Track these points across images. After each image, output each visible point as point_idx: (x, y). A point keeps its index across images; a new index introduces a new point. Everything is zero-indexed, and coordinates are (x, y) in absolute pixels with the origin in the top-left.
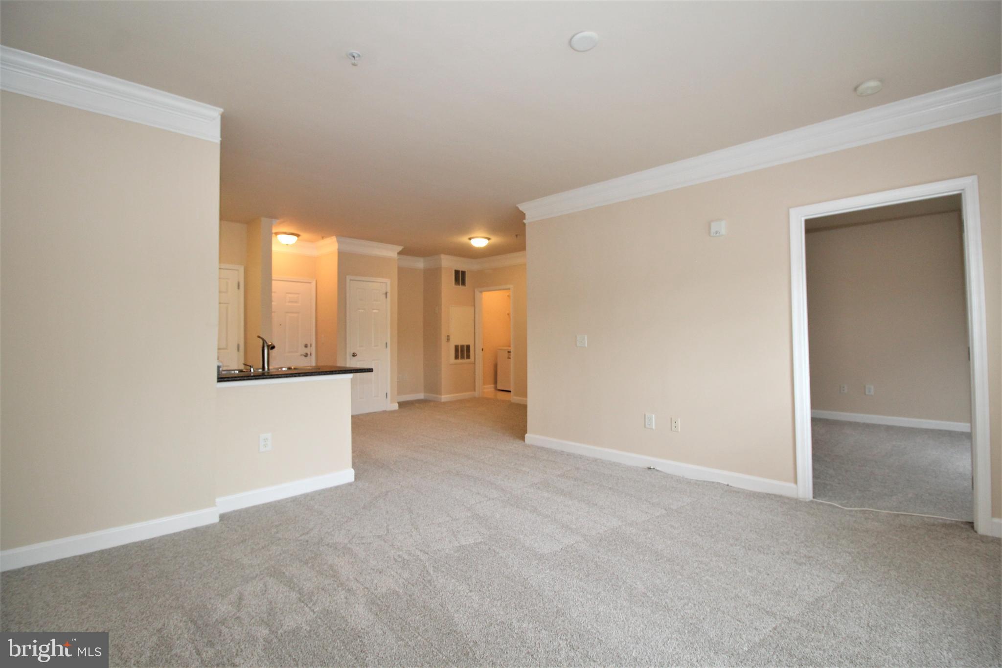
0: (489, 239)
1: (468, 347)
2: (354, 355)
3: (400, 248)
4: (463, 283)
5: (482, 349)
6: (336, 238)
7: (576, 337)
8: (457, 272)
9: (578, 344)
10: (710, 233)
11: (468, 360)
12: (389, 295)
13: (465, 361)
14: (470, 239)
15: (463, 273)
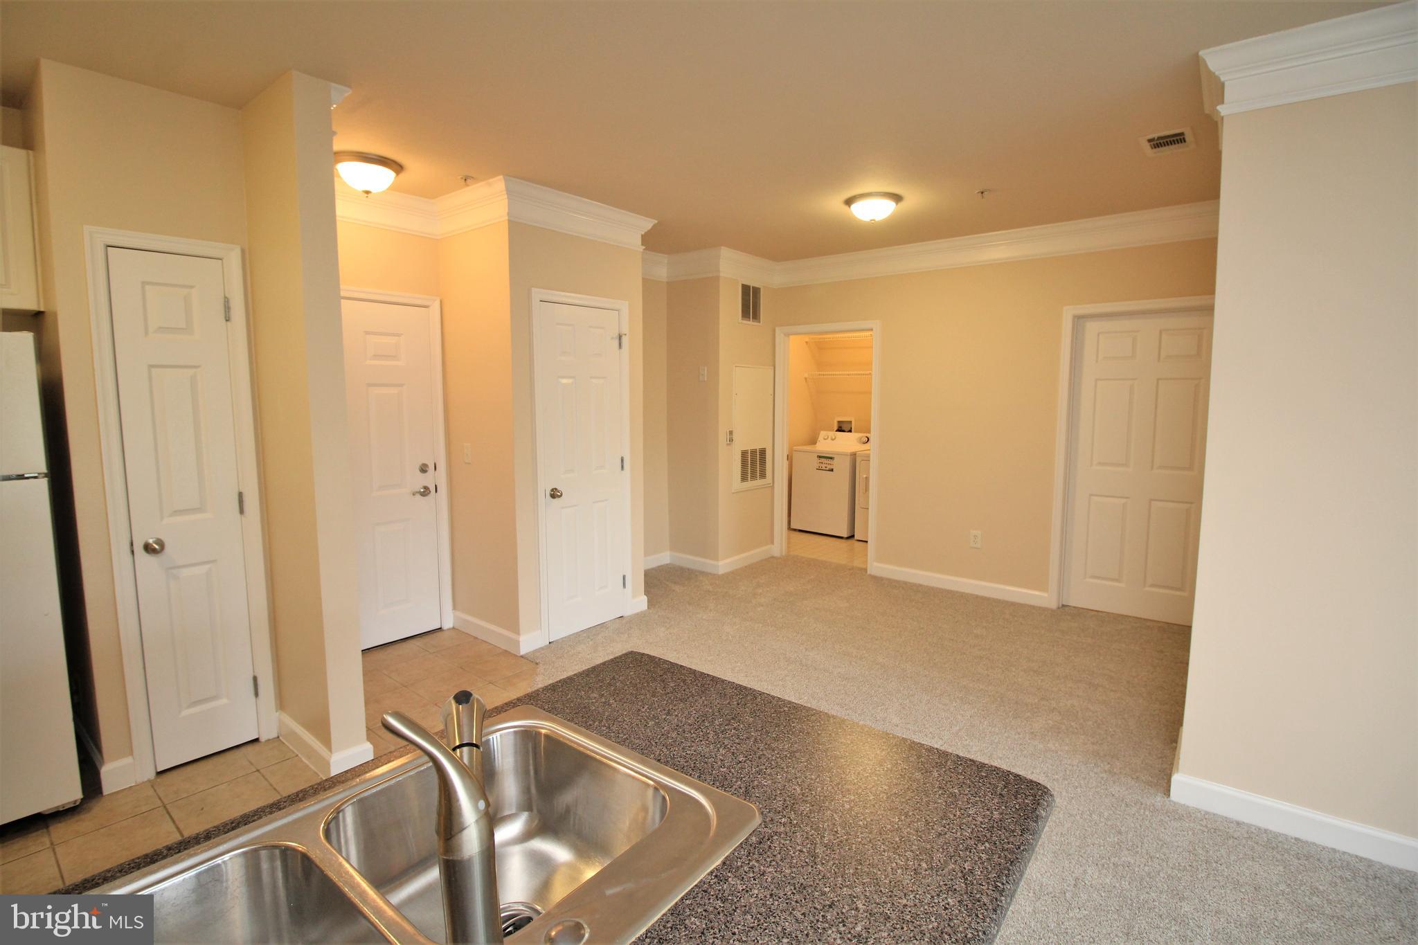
0: (897, 198)
1: (763, 454)
2: (555, 494)
3: (647, 224)
4: (756, 317)
5: (787, 457)
6: (506, 181)
8: (746, 289)
11: (763, 481)
12: (625, 340)
13: (759, 482)
14: (849, 202)
15: (756, 291)
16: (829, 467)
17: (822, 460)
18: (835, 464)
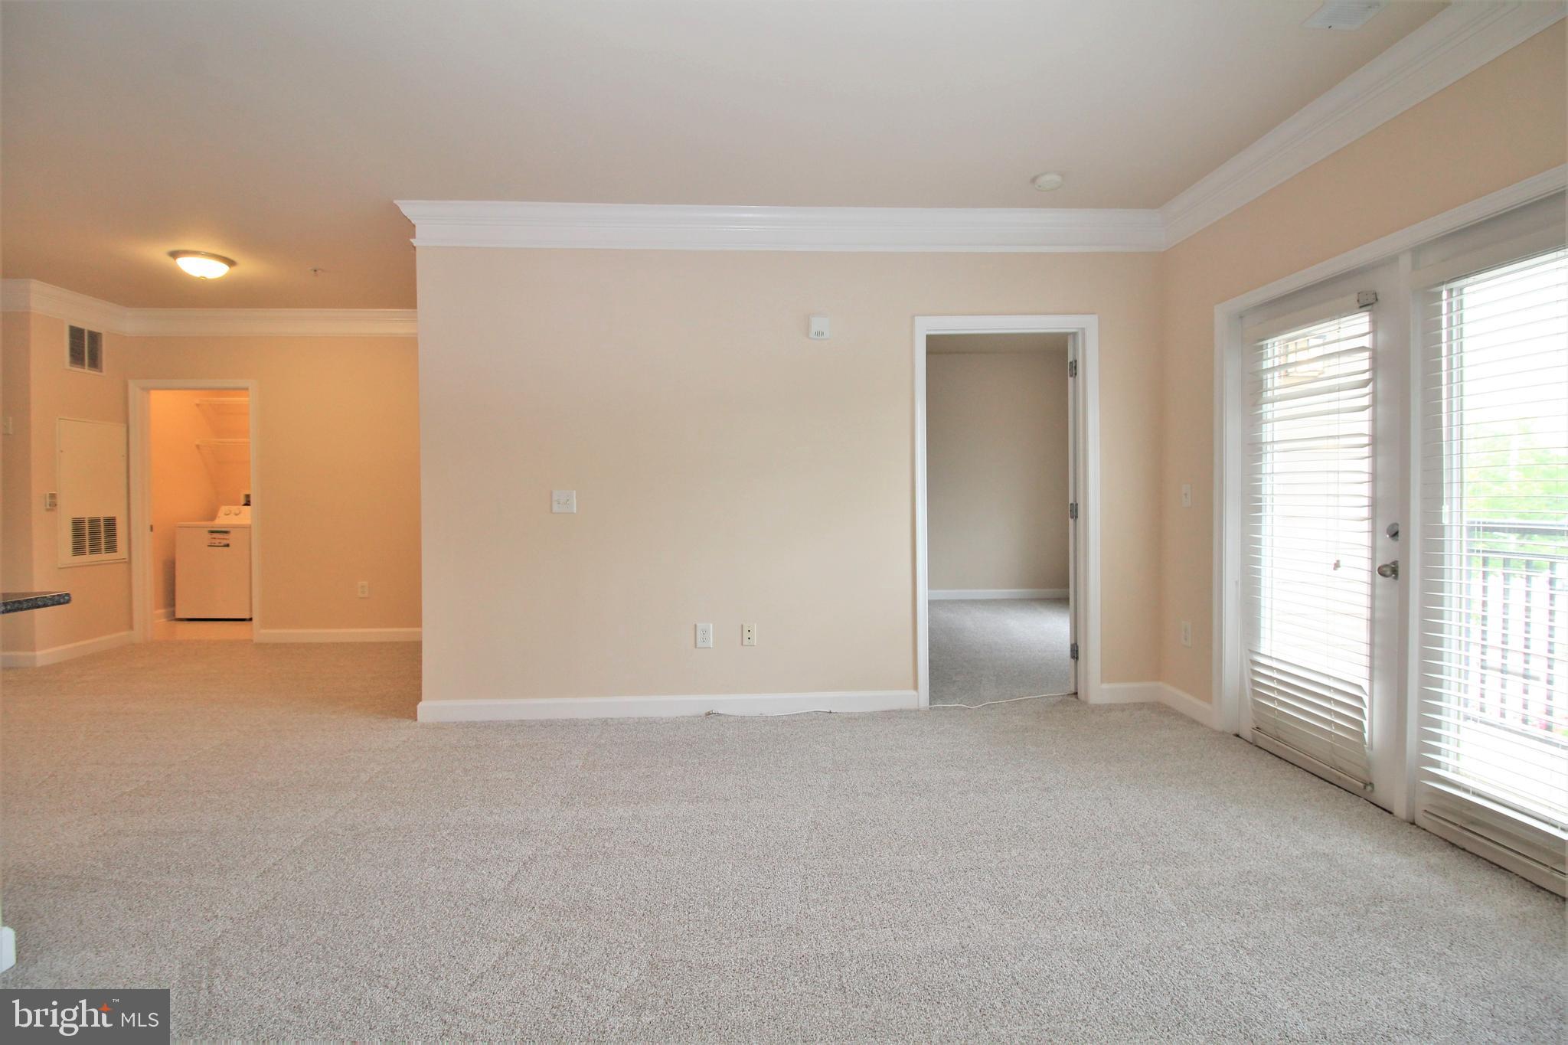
0: (231, 263)
1: (111, 523)
4: (95, 363)
5: (152, 528)
7: (551, 495)
8: (76, 331)
9: (556, 508)
10: (807, 335)
11: (111, 556)
13: (104, 556)
14: (175, 254)
15: (95, 337)
16: (225, 542)
17: (215, 535)
18: (231, 539)
